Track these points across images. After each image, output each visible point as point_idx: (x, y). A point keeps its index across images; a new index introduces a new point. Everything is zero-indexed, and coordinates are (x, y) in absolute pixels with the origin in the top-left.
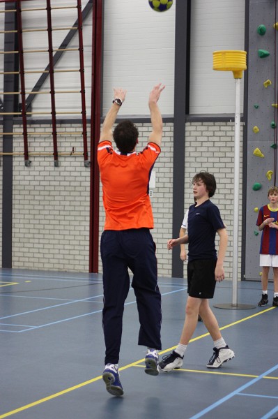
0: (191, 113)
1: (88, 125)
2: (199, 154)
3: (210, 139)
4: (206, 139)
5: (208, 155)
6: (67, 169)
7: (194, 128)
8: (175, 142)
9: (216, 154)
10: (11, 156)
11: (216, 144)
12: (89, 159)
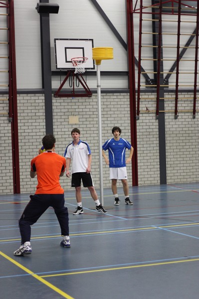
10: (164, 113)
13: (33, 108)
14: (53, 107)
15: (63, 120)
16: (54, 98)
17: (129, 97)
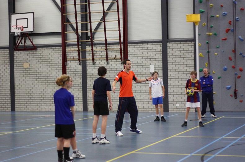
0: (169, 38)
1: (122, 45)
2: (174, 57)
3: (179, 49)
4: (177, 50)
5: (178, 56)
6: (113, 65)
7: (171, 45)
8: (163, 51)
9: (182, 56)
10: (86, 60)
11: (182, 52)
12: (123, 60)
13: (3, 58)
14: (15, 57)
15: (20, 66)
16: (15, 51)
17: (61, 49)
